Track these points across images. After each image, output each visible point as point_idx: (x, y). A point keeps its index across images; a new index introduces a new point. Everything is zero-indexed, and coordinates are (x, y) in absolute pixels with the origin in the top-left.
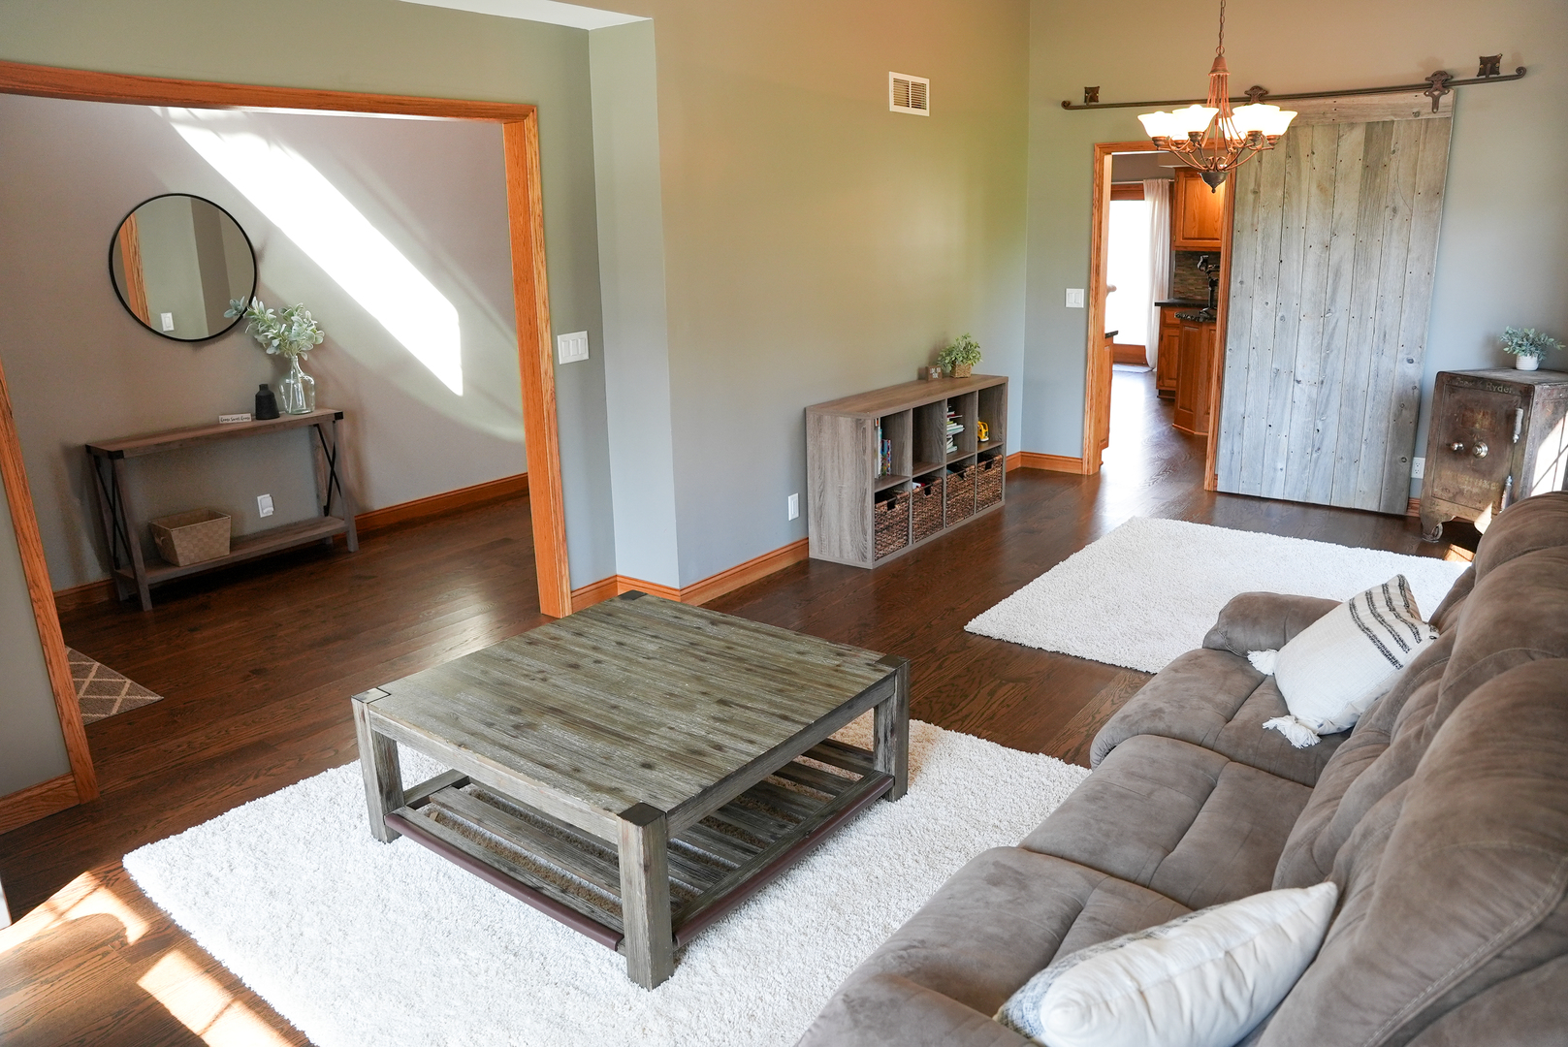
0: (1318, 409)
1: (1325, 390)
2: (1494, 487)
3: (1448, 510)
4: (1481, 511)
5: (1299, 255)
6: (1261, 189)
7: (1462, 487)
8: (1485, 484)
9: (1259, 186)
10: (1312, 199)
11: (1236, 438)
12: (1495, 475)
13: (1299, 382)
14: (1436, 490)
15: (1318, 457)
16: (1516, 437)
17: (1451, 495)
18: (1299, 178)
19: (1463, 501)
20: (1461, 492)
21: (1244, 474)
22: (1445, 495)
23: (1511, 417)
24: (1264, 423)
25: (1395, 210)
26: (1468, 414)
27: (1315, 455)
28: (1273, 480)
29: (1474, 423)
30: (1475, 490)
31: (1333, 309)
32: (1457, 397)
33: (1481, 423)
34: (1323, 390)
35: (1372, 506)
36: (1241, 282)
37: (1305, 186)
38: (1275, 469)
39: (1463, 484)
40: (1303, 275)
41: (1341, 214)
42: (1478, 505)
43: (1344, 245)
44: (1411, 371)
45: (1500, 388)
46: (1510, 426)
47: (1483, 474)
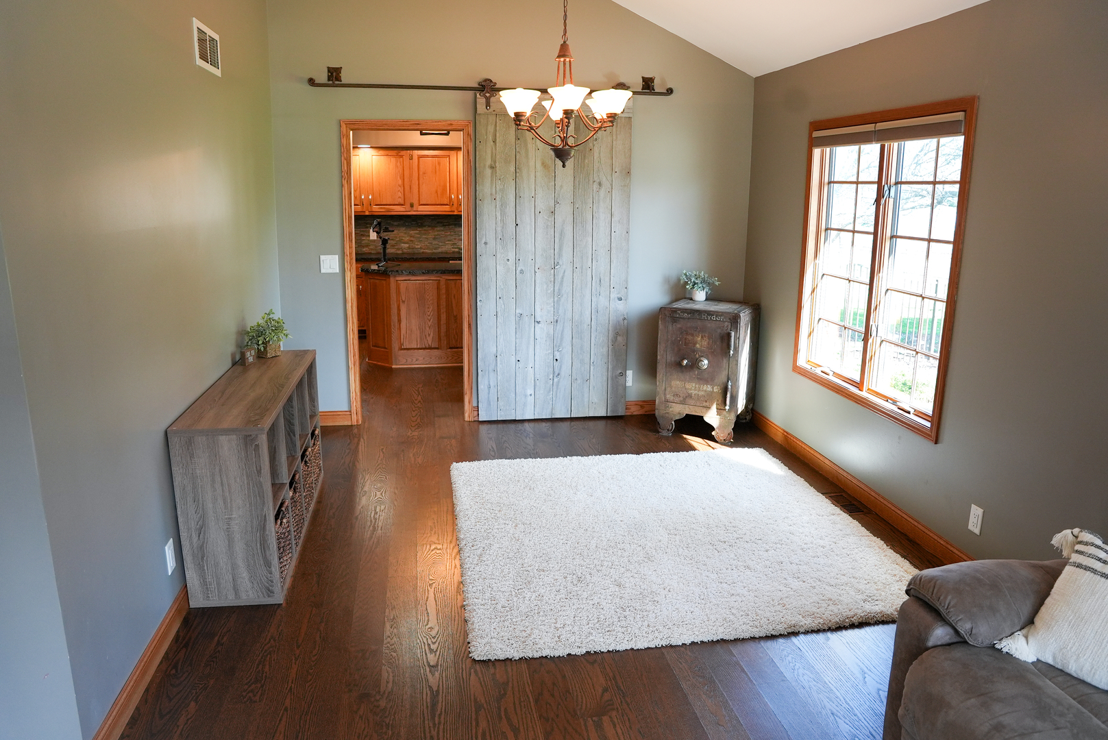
0: (555, 344)
1: (559, 327)
2: (716, 390)
3: (680, 410)
4: (709, 408)
5: (531, 219)
6: (497, 164)
7: (690, 392)
8: (709, 388)
9: (495, 162)
10: (538, 174)
11: (492, 374)
12: (716, 381)
13: (538, 322)
14: (668, 396)
15: (559, 382)
16: (732, 352)
17: (681, 399)
18: (527, 156)
19: (692, 402)
20: (690, 396)
21: (501, 403)
22: (677, 399)
23: (729, 335)
24: (513, 359)
25: (600, 184)
26: (690, 337)
27: (556, 380)
28: (525, 405)
29: (695, 344)
30: (701, 393)
31: (561, 263)
32: (679, 326)
33: (701, 343)
34: (558, 328)
35: (602, 413)
36: (486, 243)
37: (532, 163)
38: (526, 396)
39: (691, 389)
40: (534, 237)
41: (561, 186)
42: (705, 404)
43: (564, 211)
44: (620, 306)
45: (714, 318)
46: (725, 345)
47: (706, 381)
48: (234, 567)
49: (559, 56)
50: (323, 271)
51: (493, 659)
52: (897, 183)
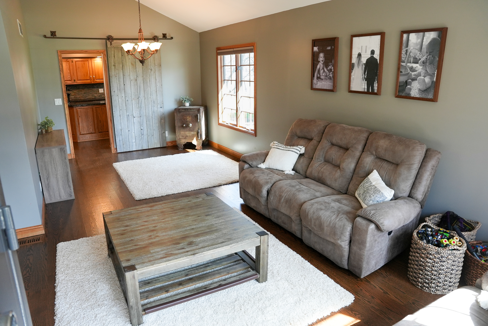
0: (141, 124)
1: (142, 118)
2: (195, 133)
3: (184, 141)
4: (193, 139)
5: (129, 83)
6: (116, 65)
7: (187, 135)
8: (193, 133)
9: (115, 64)
10: (130, 67)
11: (120, 136)
12: (195, 130)
13: (135, 117)
14: (180, 137)
15: (143, 137)
16: (199, 121)
17: (184, 137)
18: (126, 61)
19: (188, 138)
20: (187, 136)
21: (124, 146)
22: (183, 138)
23: (197, 115)
24: (127, 131)
25: (151, 70)
26: (185, 117)
27: (142, 136)
28: (133, 146)
29: (187, 119)
30: (190, 135)
31: (140, 97)
32: (181, 114)
33: (189, 119)
34: (141, 118)
35: (159, 146)
36: (114, 92)
37: (128, 64)
38: (133, 143)
39: (187, 134)
40: (130, 89)
41: (138, 71)
42: (192, 138)
43: (140, 79)
44: (161, 110)
45: (192, 110)
46: (196, 118)
47: (192, 131)
48: (59, 189)
49: (139, 33)
50: (56, 104)
51: (142, 199)
52: (241, 66)
